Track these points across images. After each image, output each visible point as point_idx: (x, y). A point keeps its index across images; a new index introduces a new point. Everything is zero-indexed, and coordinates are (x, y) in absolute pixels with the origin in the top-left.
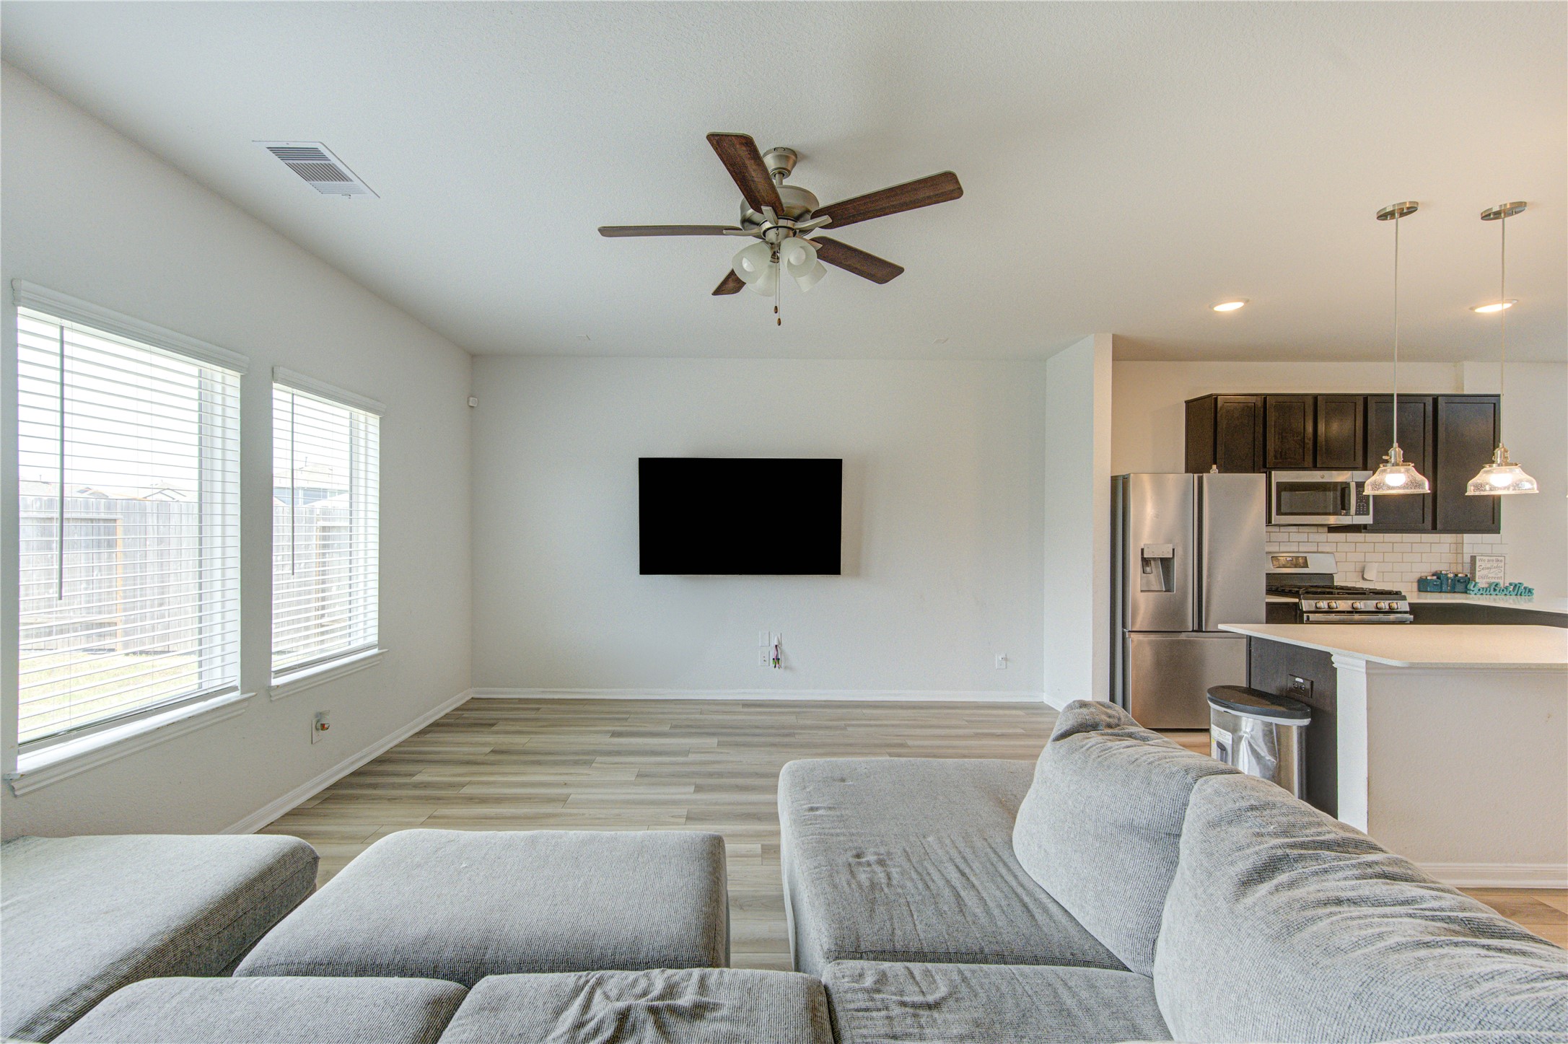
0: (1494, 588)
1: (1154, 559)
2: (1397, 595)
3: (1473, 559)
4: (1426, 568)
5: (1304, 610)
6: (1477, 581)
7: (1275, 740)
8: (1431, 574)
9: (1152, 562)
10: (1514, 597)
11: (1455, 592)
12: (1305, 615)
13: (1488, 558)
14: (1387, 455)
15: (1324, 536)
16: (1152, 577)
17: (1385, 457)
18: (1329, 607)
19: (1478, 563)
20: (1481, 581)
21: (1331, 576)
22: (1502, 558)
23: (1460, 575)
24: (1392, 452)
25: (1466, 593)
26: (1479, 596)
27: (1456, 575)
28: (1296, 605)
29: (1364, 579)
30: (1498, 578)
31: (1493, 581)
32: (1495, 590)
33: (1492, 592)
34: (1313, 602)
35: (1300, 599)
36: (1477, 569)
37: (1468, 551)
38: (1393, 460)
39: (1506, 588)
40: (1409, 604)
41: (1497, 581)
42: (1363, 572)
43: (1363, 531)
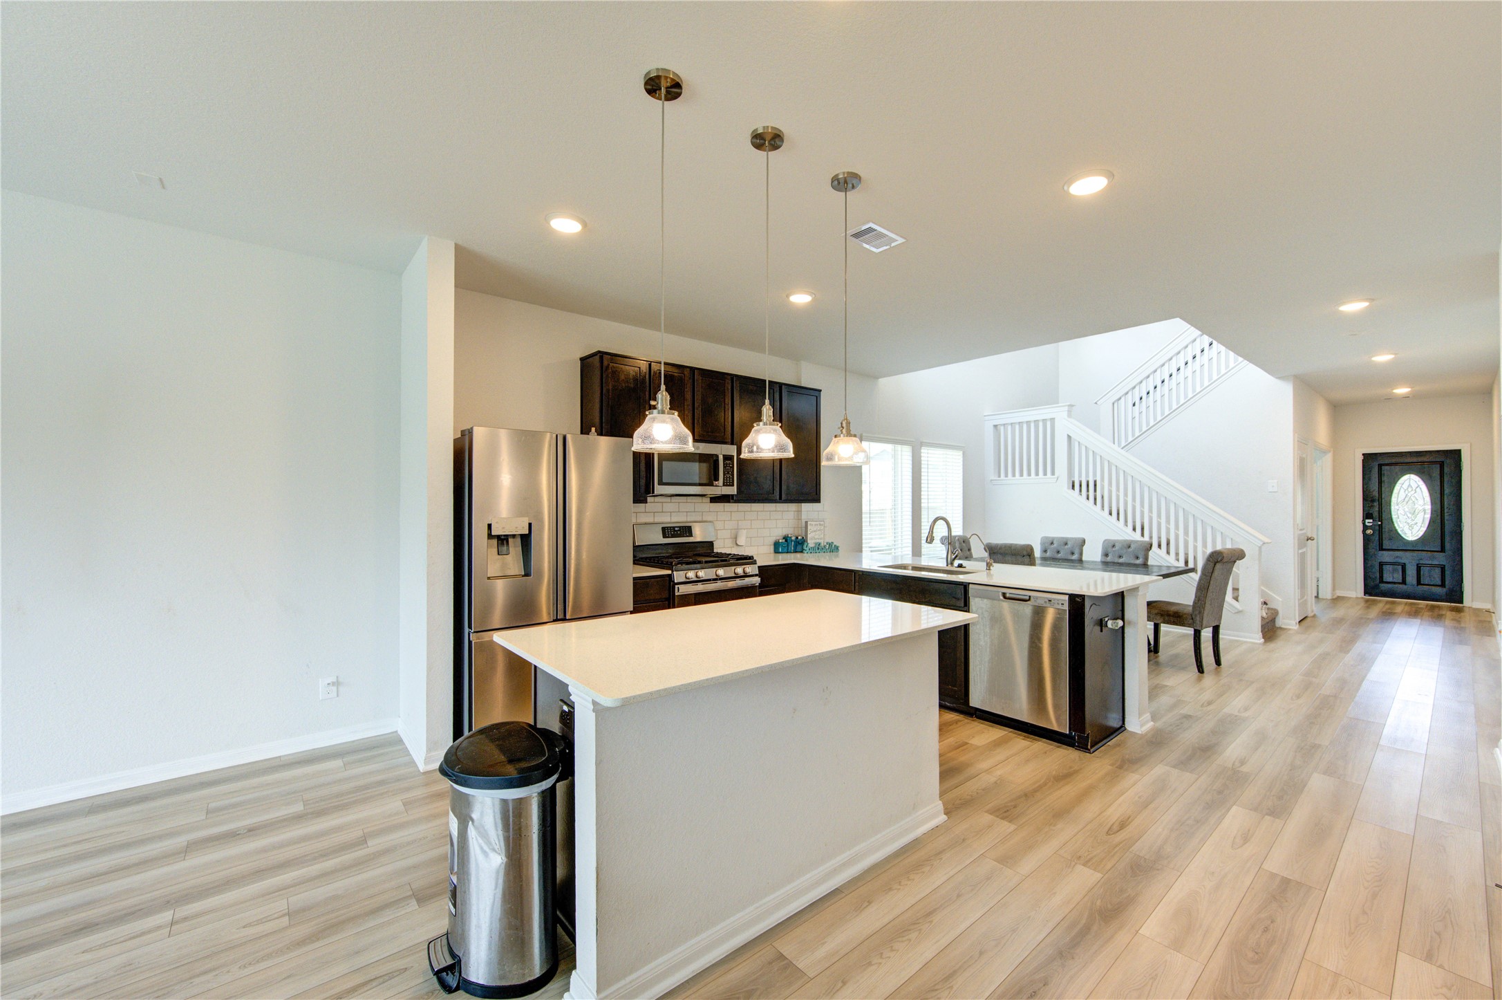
0: (818, 548)
1: (514, 536)
2: (749, 560)
3: (806, 522)
4: (778, 533)
5: (676, 581)
6: (809, 542)
7: (512, 819)
8: (782, 538)
9: (511, 540)
10: (829, 553)
11: (796, 552)
12: (676, 586)
13: (815, 523)
14: (655, 399)
15: (706, 505)
16: (509, 558)
17: (653, 403)
18: (697, 576)
19: (809, 527)
20: (811, 542)
21: (711, 544)
22: (822, 523)
23: (799, 538)
24: (659, 396)
25: (802, 552)
26: (809, 554)
27: (797, 538)
28: (670, 576)
29: (737, 545)
30: (821, 539)
31: (817, 541)
32: (818, 549)
33: (817, 551)
34: (682, 573)
35: (672, 571)
36: (809, 532)
37: (804, 517)
38: (659, 406)
39: (825, 546)
40: (759, 567)
41: (820, 541)
42: (736, 538)
43: (731, 501)
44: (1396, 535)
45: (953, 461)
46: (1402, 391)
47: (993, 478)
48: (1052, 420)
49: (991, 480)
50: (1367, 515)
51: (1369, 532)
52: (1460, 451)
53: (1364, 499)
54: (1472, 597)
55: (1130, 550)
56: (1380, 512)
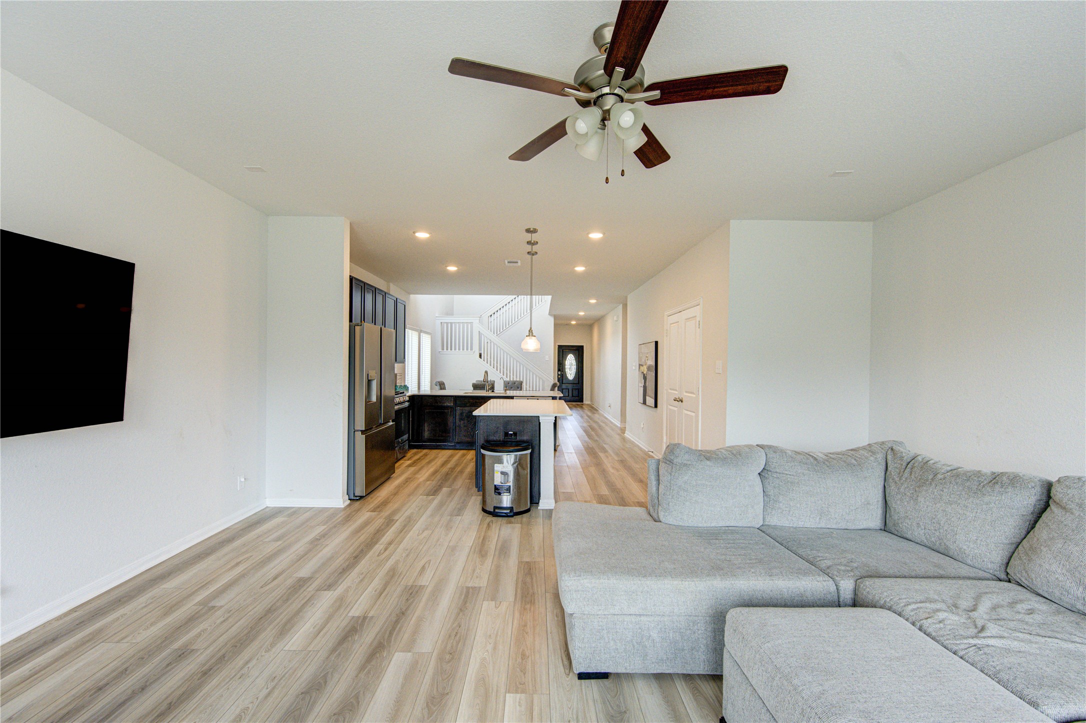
44: (567, 378)
45: (426, 340)
46: (573, 322)
47: (441, 350)
48: (472, 323)
49: (439, 352)
50: (559, 370)
51: (559, 376)
52: (583, 346)
53: (558, 364)
54: (586, 401)
55: (515, 385)
56: (562, 369)
